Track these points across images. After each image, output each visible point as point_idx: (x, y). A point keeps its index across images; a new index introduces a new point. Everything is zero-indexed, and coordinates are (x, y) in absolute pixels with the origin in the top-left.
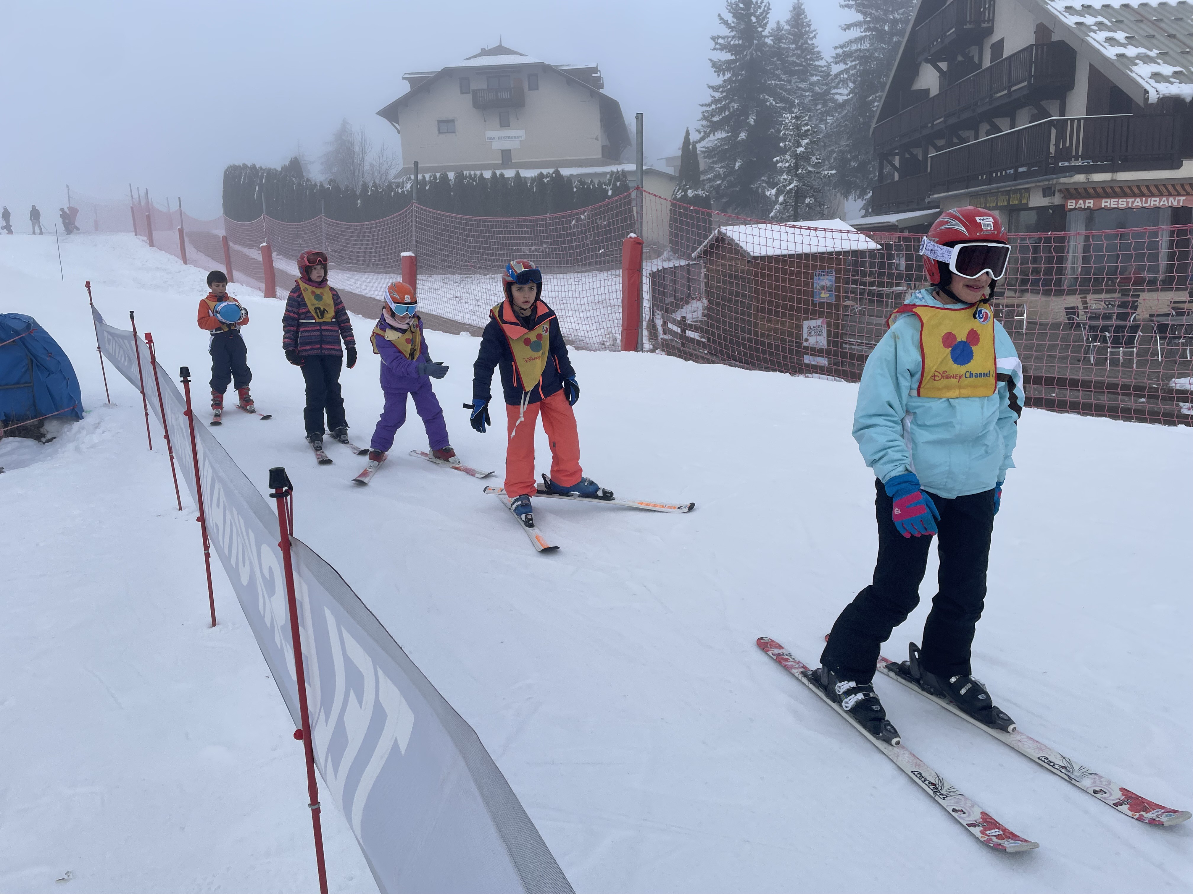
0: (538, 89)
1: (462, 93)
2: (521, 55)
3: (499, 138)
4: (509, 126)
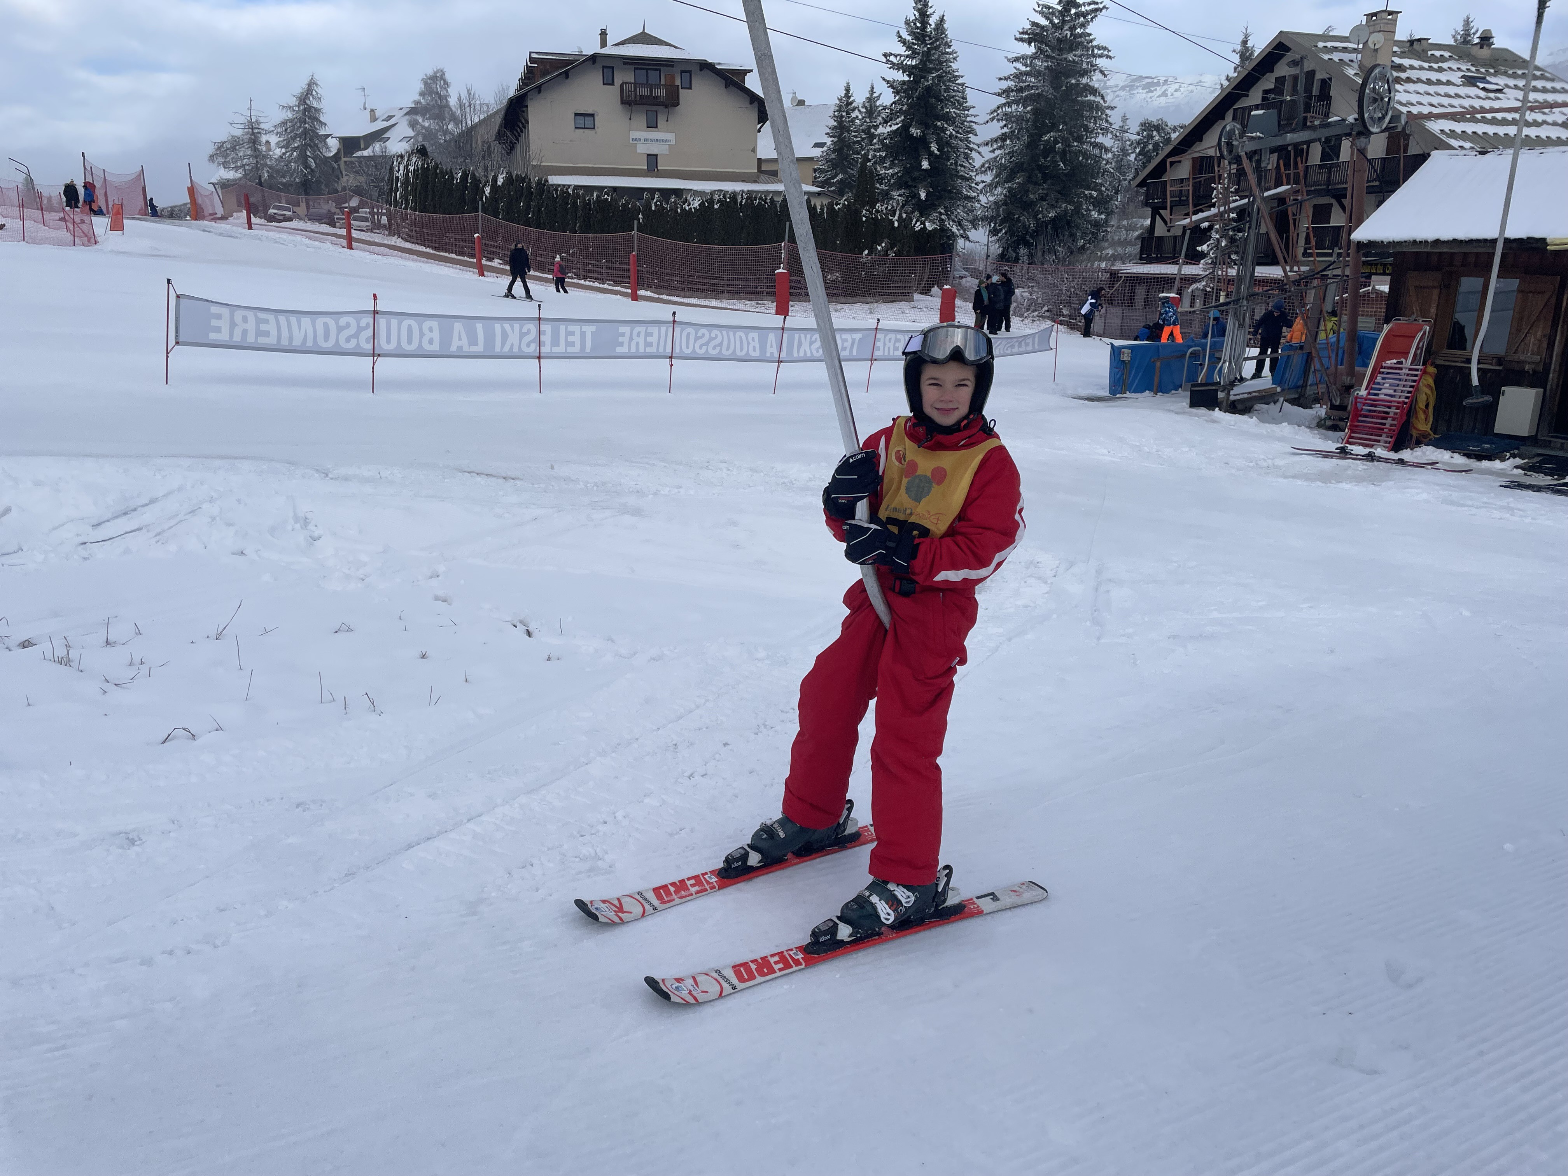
0: (690, 88)
1: (604, 84)
2: (676, 47)
3: (645, 140)
4: (656, 127)
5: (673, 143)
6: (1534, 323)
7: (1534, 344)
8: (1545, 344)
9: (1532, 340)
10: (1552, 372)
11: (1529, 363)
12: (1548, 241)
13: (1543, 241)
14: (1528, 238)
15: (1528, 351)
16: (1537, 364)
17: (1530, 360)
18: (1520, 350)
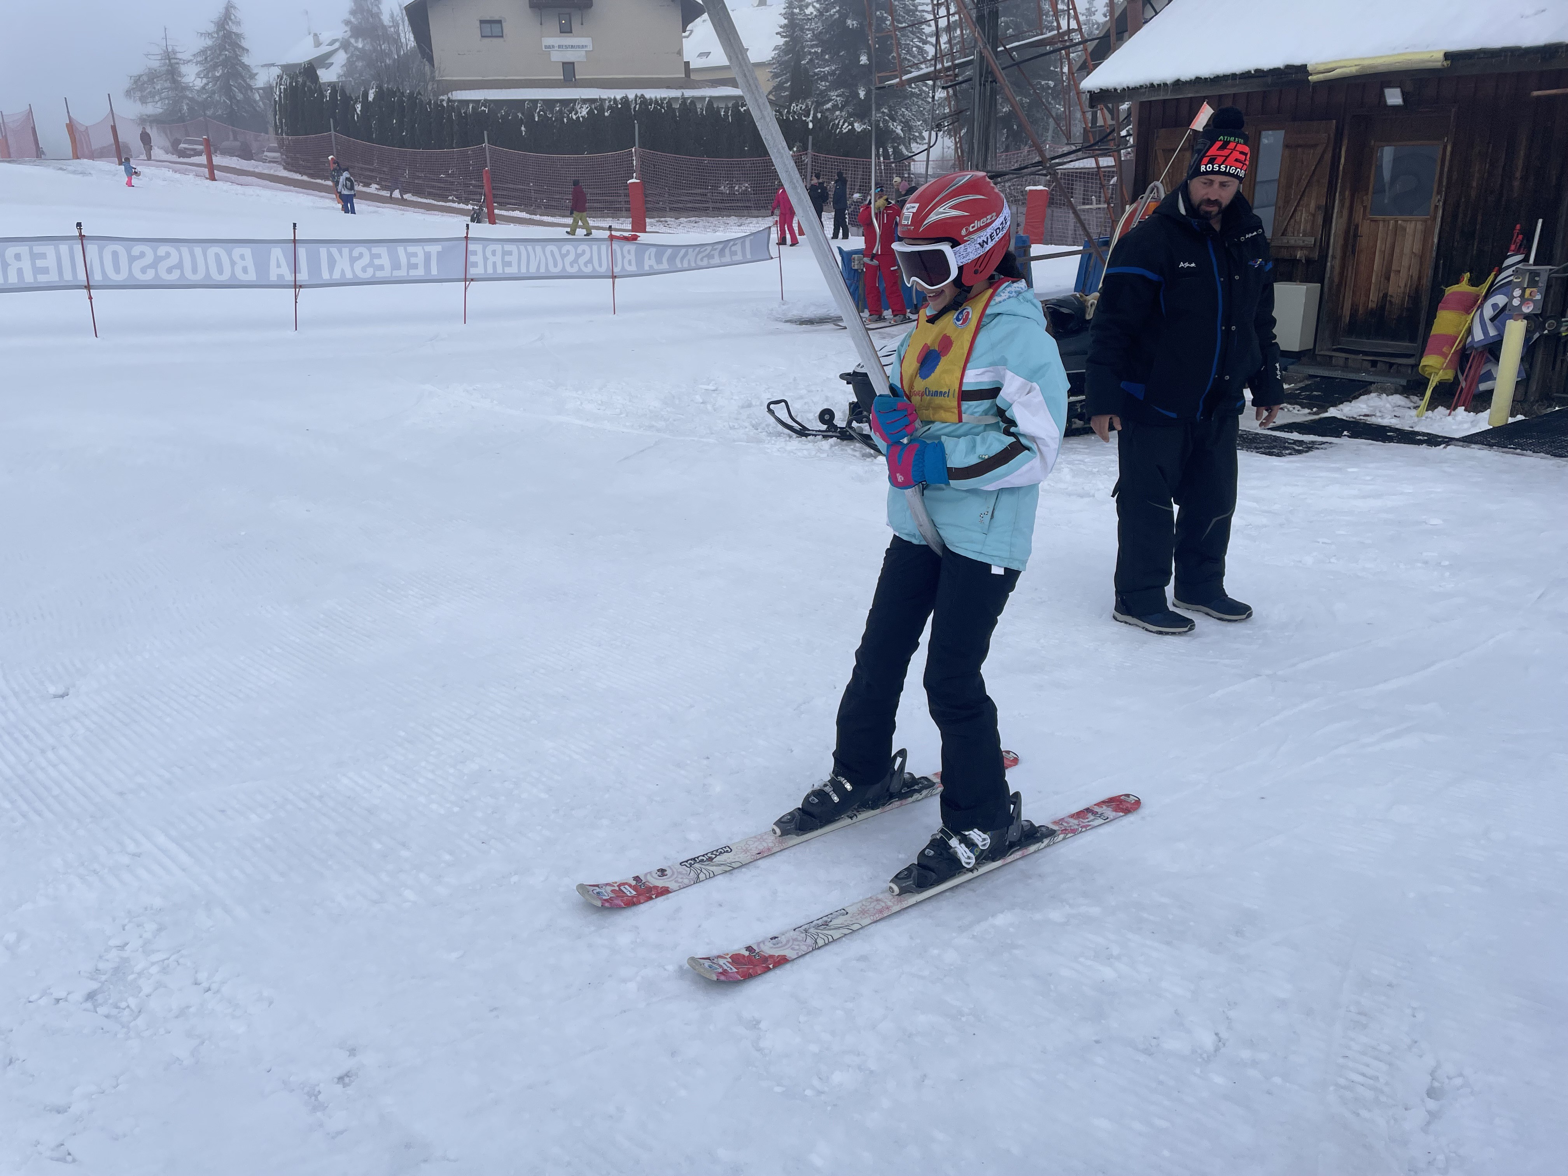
3: (559, 46)
4: (571, 32)
5: (590, 48)
6: (1304, 191)
7: (1306, 221)
8: (1320, 221)
9: (1303, 216)
10: (1329, 259)
11: (1302, 248)
12: (1309, 68)
13: (1303, 69)
14: (1288, 67)
15: (1299, 233)
16: (1311, 249)
17: (1301, 244)
18: (1290, 229)
